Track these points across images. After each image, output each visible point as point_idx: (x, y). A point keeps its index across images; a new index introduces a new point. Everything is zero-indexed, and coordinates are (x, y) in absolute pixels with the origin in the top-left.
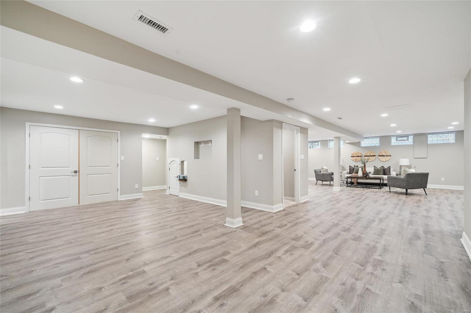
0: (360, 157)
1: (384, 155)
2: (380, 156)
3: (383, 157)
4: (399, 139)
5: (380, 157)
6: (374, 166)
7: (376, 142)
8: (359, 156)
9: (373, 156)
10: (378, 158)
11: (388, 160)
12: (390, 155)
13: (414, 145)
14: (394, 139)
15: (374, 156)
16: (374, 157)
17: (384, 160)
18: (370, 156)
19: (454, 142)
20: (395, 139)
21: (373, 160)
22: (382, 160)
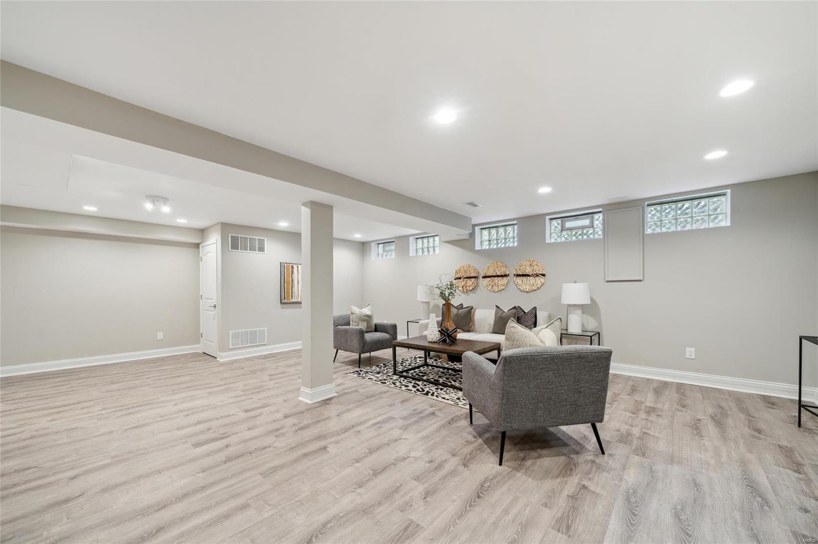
0: (473, 280)
1: (527, 272)
2: (518, 275)
3: (524, 279)
4: (569, 224)
5: (519, 280)
6: (496, 306)
7: (510, 238)
8: (470, 278)
9: (502, 276)
10: (514, 282)
11: (538, 288)
12: (544, 273)
13: (604, 240)
14: (556, 225)
15: (506, 276)
16: (505, 280)
17: (528, 288)
18: (495, 276)
19: (729, 224)
20: (558, 224)
21: (503, 288)
22: (523, 287)
